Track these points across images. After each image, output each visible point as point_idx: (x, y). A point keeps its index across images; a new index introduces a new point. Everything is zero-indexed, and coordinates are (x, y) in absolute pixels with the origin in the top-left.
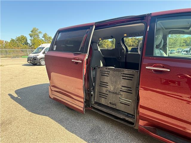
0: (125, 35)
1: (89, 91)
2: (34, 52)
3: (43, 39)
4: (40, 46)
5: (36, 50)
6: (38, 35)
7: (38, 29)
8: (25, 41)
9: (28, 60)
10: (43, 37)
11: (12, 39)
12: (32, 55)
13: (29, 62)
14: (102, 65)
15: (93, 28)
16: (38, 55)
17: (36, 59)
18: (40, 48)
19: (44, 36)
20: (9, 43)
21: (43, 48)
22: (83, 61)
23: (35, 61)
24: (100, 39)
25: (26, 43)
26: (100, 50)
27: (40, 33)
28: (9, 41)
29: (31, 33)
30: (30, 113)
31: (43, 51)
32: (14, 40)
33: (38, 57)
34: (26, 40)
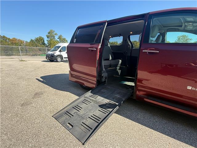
0: (131, 33)
1: (100, 73)
2: (52, 50)
3: (58, 40)
4: (57, 45)
5: (53, 48)
6: (54, 37)
7: (54, 31)
8: (42, 42)
9: (46, 57)
10: (58, 38)
11: (31, 40)
12: (50, 53)
13: (48, 58)
14: (111, 58)
15: (105, 24)
16: (55, 53)
17: (53, 56)
18: (57, 47)
19: (60, 38)
20: (29, 43)
21: (60, 47)
22: (97, 49)
23: (52, 58)
24: (110, 37)
25: (44, 44)
26: (110, 46)
27: (56, 34)
28: (29, 42)
29: (48, 34)
30: (55, 90)
31: (59, 49)
32: (33, 40)
33: (55, 54)
34: (44, 40)
